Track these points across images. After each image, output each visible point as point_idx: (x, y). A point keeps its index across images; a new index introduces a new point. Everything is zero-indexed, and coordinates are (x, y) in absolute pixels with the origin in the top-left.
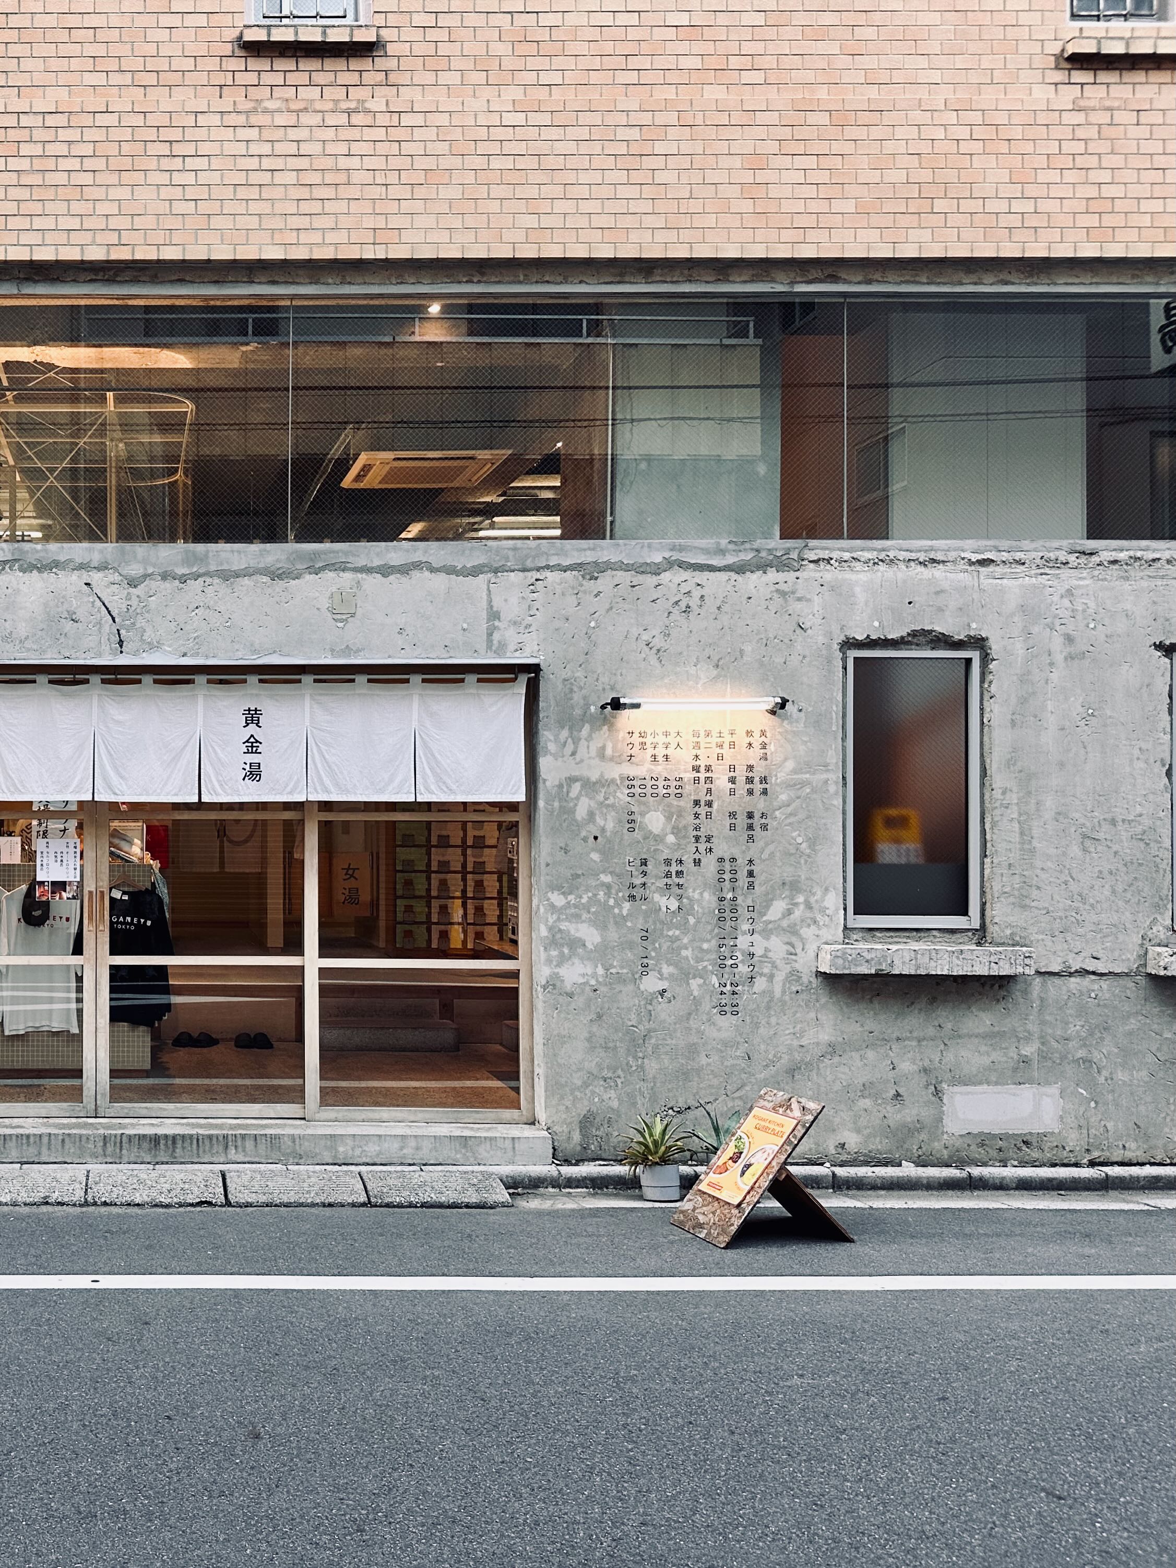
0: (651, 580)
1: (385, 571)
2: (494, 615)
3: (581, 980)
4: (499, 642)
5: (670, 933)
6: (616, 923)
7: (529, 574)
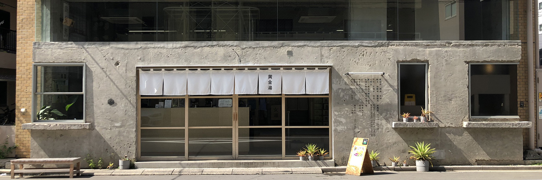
0: (355, 49)
1: (299, 46)
2: (322, 56)
3: (341, 130)
4: (323, 61)
5: (361, 120)
6: (349, 118)
7: (330, 48)
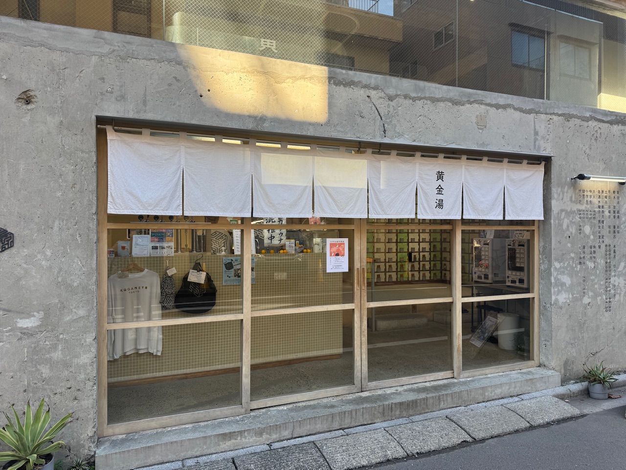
0: (585, 124)
1: (498, 107)
2: (536, 133)
3: (565, 301)
4: (538, 146)
5: (592, 278)
6: (576, 275)
7: (548, 116)
